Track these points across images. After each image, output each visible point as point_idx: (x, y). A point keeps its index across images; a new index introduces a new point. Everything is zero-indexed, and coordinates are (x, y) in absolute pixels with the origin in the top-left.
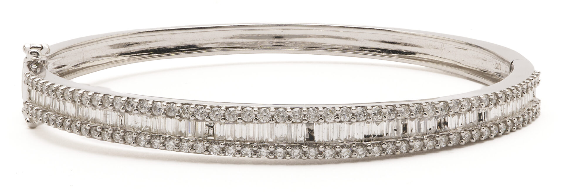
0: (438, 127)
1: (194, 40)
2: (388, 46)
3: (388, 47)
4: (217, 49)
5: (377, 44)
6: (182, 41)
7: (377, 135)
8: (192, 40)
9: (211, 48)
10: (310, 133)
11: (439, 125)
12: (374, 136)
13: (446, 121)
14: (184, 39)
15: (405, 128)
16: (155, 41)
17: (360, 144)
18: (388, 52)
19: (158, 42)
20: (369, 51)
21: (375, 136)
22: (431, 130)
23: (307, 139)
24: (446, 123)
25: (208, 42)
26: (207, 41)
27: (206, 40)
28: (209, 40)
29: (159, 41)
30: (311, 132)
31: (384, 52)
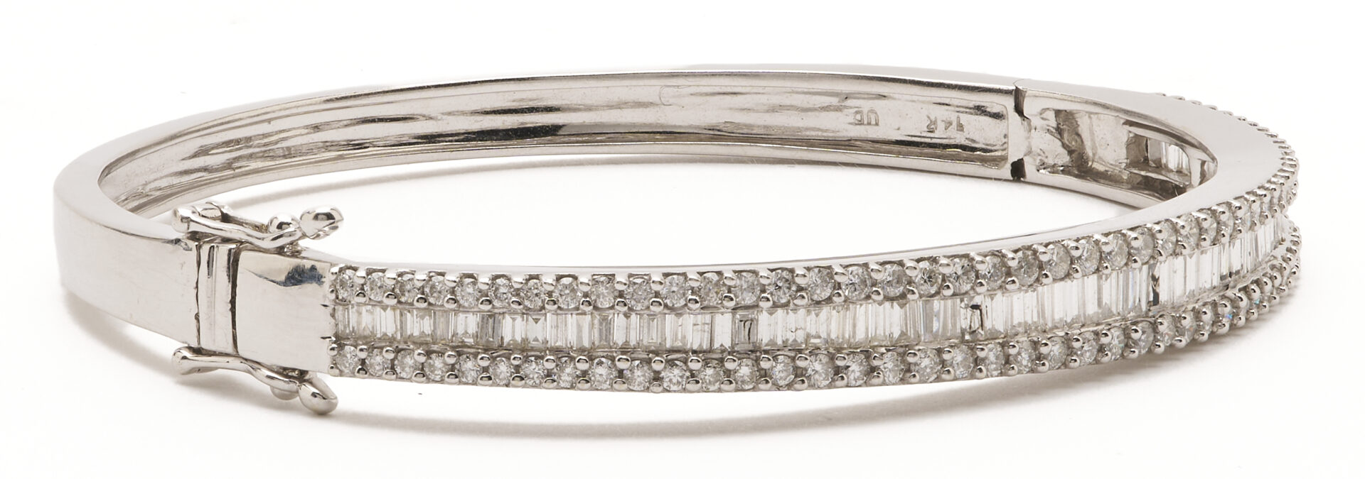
2: (504, 121)
3: (503, 123)
5: (475, 121)
18: (505, 135)
20: (456, 141)
31: (495, 138)
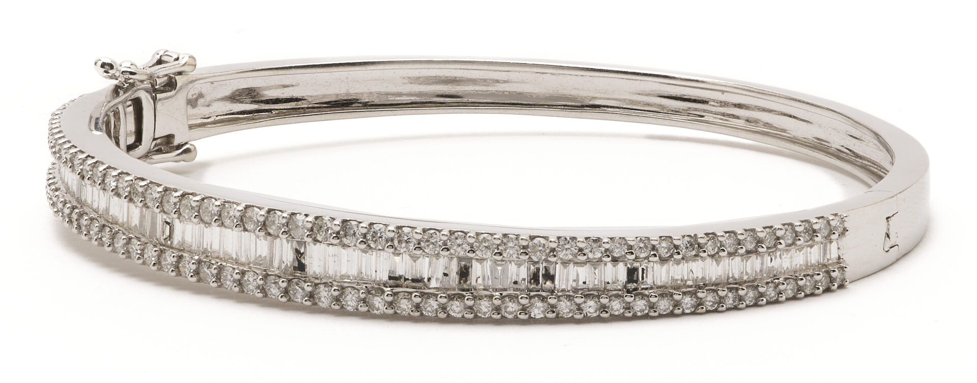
0: (532, 281)
1: (579, 89)
4: (618, 110)
6: (557, 88)
7: (410, 279)
8: (575, 89)
9: (607, 107)
10: (300, 258)
11: (535, 278)
12: (406, 279)
13: (549, 273)
14: (561, 85)
15: (464, 273)
16: (505, 82)
17: (377, 289)
19: (514, 84)
21: (408, 279)
22: (517, 284)
23: (294, 267)
24: (550, 277)
25: (602, 96)
26: (602, 93)
27: (599, 92)
28: (606, 92)
29: (514, 82)
30: (301, 256)
